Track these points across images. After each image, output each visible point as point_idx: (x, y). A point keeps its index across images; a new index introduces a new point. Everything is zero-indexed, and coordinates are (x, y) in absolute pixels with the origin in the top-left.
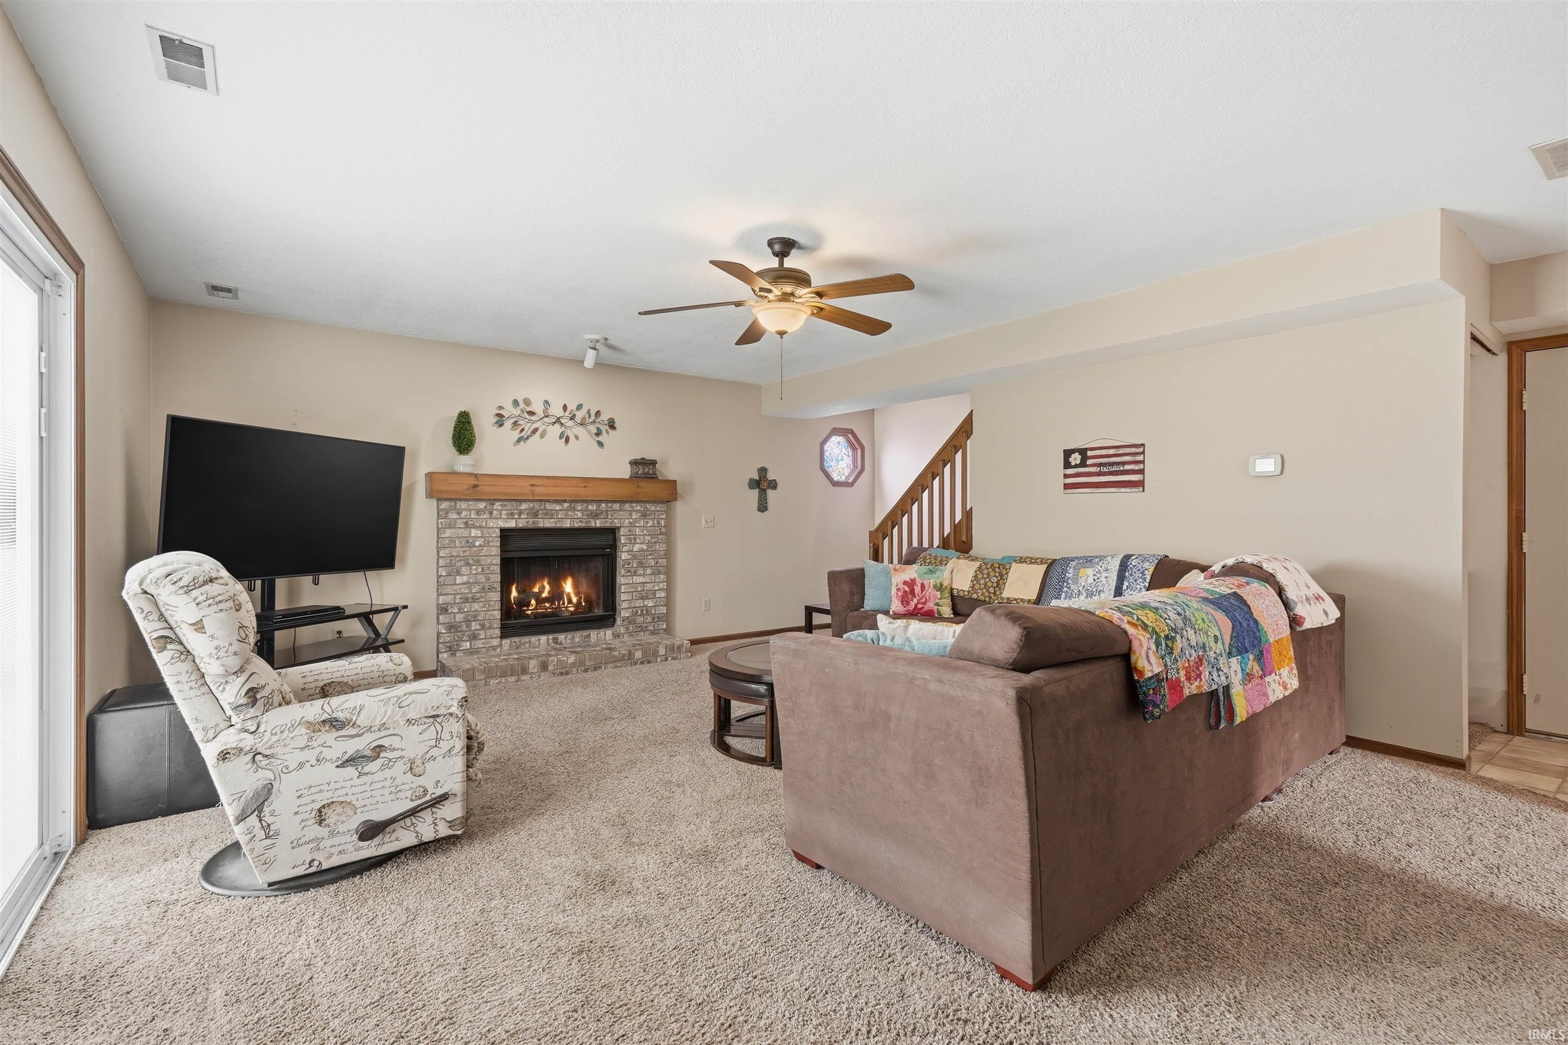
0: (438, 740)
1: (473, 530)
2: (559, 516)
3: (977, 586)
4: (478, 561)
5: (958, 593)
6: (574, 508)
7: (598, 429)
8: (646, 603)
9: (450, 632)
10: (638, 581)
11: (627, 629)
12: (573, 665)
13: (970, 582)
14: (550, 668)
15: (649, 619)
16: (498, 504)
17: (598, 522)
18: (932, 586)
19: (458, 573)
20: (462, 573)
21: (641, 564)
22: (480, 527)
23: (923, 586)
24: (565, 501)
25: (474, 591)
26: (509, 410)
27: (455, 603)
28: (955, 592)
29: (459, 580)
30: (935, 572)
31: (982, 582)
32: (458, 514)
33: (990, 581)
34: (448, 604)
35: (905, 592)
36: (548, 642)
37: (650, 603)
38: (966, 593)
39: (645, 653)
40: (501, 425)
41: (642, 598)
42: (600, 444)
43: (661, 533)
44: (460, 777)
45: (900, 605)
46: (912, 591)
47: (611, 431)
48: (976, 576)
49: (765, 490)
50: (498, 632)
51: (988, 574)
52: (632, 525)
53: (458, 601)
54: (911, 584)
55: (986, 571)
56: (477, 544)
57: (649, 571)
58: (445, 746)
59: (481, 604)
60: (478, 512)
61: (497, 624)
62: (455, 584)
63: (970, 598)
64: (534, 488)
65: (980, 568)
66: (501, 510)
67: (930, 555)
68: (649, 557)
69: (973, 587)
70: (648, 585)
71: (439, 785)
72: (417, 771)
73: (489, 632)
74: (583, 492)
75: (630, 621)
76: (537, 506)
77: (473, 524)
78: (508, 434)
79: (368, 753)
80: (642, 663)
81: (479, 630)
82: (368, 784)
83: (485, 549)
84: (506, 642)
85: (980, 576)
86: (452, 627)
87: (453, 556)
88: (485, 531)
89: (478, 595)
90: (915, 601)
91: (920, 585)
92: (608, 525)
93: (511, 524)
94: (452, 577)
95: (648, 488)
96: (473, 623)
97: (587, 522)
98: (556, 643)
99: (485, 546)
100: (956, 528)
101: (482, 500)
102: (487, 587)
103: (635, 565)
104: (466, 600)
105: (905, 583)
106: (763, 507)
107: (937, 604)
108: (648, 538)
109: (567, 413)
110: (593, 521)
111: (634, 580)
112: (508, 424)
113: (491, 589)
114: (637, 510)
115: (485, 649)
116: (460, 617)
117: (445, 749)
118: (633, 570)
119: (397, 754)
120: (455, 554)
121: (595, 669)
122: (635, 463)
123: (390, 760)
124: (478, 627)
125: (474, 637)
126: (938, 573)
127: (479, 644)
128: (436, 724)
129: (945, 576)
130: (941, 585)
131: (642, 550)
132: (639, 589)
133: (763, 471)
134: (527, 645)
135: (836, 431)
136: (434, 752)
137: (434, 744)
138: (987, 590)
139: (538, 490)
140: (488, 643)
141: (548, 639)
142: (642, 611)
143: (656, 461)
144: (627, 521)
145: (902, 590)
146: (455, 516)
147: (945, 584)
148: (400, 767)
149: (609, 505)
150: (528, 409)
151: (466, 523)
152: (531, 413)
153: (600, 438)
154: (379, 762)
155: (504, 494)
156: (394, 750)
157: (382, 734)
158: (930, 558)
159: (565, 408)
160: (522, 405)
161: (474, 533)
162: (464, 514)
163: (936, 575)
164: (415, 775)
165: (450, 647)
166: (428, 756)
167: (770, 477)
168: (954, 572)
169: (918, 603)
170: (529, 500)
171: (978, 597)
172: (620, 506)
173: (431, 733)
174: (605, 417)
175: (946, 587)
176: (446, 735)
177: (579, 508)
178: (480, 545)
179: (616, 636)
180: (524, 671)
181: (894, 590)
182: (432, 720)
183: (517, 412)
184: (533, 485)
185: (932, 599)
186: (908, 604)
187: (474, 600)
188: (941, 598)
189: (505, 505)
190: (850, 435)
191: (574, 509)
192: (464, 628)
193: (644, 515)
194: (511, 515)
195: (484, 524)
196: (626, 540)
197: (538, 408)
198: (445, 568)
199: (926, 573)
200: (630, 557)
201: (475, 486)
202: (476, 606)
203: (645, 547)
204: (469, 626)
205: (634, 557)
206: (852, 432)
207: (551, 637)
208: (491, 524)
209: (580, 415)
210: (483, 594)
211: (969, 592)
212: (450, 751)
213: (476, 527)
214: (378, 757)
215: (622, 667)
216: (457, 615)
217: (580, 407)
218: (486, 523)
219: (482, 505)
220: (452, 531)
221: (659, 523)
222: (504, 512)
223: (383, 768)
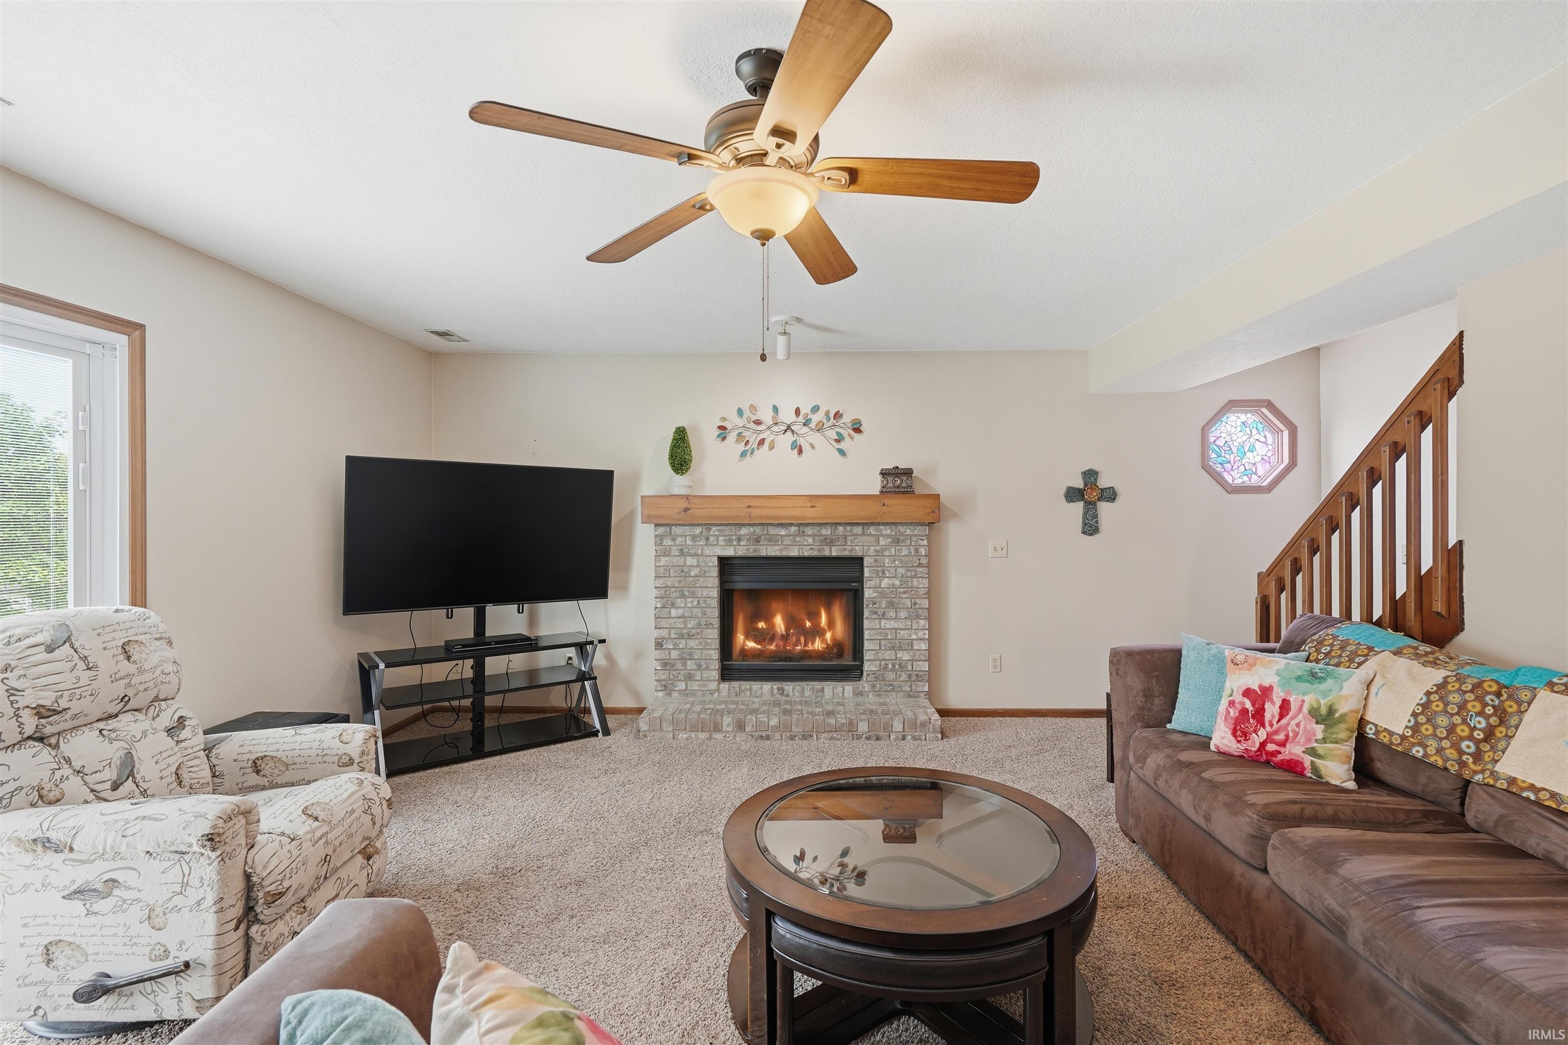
0: (185, 885)
1: (688, 559)
2: (785, 543)
3: (1427, 729)
4: (693, 593)
5: (1377, 732)
6: (803, 532)
7: (838, 434)
8: (899, 655)
9: (666, 670)
10: (888, 626)
11: (873, 686)
12: (777, 728)
13: (1408, 716)
14: (748, 729)
15: (904, 677)
16: (714, 529)
17: (833, 549)
18: (1305, 709)
19: (673, 605)
20: (677, 605)
21: (891, 605)
22: (696, 555)
23: (1285, 707)
24: (792, 525)
25: (689, 626)
26: (734, 421)
27: (670, 638)
28: (1370, 731)
29: (674, 612)
30: (1321, 680)
31: (1443, 721)
32: (674, 540)
33: (1464, 722)
34: (663, 639)
35: (1244, 711)
36: (772, 692)
37: (905, 656)
38: (1396, 740)
39: (872, 725)
40: (724, 439)
41: (893, 648)
42: (842, 452)
43: (920, 565)
44: (210, 943)
45: (1229, 736)
46: (1259, 714)
47: (856, 435)
48: (1426, 706)
49: (1094, 504)
50: (716, 675)
51: (1462, 706)
52: (879, 553)
53: (673, 636)
54: (1259, 696)
55: (1455, 698)
56: (693, 574)
57: (903, 614)
58: (193, 895)
59: (697, 642)
60: (694, 538)
61: (716, 665)
62: (670, 618)
63: (1406, 755)
64: (751, 510)
65: (1442, 686)
66: (718, 536)
67: (1335, 638)
68: (904, 596)
69: (1416, 729)
70: (902, 632)
71: (185, 947)
72: (158, 921)
73: (706, 674)
74: (811, 514)
75: (877, 677)
76: (758, 530)
77: (689, 552)
78: (732, 446)
79: (99, 886)
80: (868, 738)
81: (695, 670)
82: (98, 927)
83: (701, 579)
84: (725, 686)
85: (1437, 706)
86: (666, 664)
87: (668, 587)
88: (701, 559)
89: (694, 631)
90: (1262, 734)
91: (1278, 703)
92: (846, 553)
93: (729, 552)
94: (668, 610)
95: (898, 506)
96: (689, 662)
97: (819, 550)
98: (782, 694)
99: (700, 577)
100: (1420, 582)
101: (698, 525)
102: (703, 623)
103: (884, 605)
104: (681, 636)
105: (1247, 693)
106: (1091, 527)
107: (1312, 752)
108: (901, 571)
109: (801, 419)
110: (827, 548)
111: (882, 624)
112: (732, 437)
113: (708, 625)
114: (886, 535)
115: (700, 693)
116: (675, 654)
117: (192, 900)
118: (880, 612)
119: (132, 895)
120: (669, 584)
121: (804, 737)
122: (884, 473)
123: (124, 901)
124: (694, 667)
125: (689, 677)
126: (1330, 682)
127: (695, 686)
128: (183, 863)
129: (1345, 692)
130: (1331, 711)
131: (893, 586)
132: (889, 637)
133: (1090, 476)
134: (748, 693)
135: (1232, 405)
136: (178, 901)
137: (179, 890)
138: (1456, 746)
139: (755, 512)
140: (704, 686)
141: (772, 688)
142: (894, 666)
143: (911, 469)
144: (872, 548)
145: (1239, 707)
146: (670, 543)
147: (1343, 709)
148: (135, 914)
149: (848, 528)
150: (754, 418)
151: (681, 550)
152: (758, 422)
153: (842, 446)
154: (111, 901)
155: (718, 518)
156: (129, 888)
157: (118, 864)
158: (1332, 645)
159: (798, 412)
160: (747, 413)
161: (690, 561)
162: (679, 540)
163: (1323, 686)
164: (153, 928)
165: (665, 686)
166: (171, 905)
167: (1104, 482)
168: (1374, 689)
169: (1269, 739)
170: (749, 524)
171: (1426, 755)
172: (863, 530)
173: (175, 874)
174: (847, 419)
175: (1343, 716)
176: (194, 881)
177: (809, 533)
178: (696, 576)
179: (858, 694)
180: (717, 728)
181: (1224, 703)
182: (178, 856)
183: (740, 422)
184: (749, 507)
185: (1301, 738)
186: (1246, 735)
187: (690, 636)
188: (1324, 740)
189: (724, 530)
190: (1264, 410)
191: (803, 534)
192: (679, 665)
193: (897, 541)
194: (729, 542)
195: (700, 552)
196: (870, 572)
197: (766, 416)
198: (660, 600)
199: (1299, 679)
200: (875, 595)
201: (686, 510)
202: (692, 643)
203: (897, 583)
204: (685, 665)
205: (882, 595)
206: (1270, 405)
207: (775, 687)
208: (708, 552)
209: (816, 418)
210: (699, 630)
211: (1403, 738)
212: (199, 903)
213: (692, 555)
214: (109, 894)
215: (838, 740)
216: (672, 652)
217: (815, 409)
218: (702, 550)
219: (698, 530)
220: (666, 558)
221: (917, 550)
222: (721, 538)
223: (115, 909)
